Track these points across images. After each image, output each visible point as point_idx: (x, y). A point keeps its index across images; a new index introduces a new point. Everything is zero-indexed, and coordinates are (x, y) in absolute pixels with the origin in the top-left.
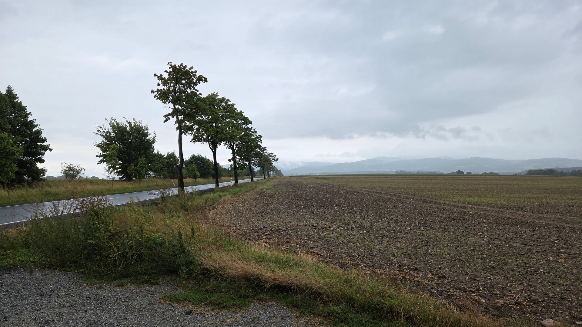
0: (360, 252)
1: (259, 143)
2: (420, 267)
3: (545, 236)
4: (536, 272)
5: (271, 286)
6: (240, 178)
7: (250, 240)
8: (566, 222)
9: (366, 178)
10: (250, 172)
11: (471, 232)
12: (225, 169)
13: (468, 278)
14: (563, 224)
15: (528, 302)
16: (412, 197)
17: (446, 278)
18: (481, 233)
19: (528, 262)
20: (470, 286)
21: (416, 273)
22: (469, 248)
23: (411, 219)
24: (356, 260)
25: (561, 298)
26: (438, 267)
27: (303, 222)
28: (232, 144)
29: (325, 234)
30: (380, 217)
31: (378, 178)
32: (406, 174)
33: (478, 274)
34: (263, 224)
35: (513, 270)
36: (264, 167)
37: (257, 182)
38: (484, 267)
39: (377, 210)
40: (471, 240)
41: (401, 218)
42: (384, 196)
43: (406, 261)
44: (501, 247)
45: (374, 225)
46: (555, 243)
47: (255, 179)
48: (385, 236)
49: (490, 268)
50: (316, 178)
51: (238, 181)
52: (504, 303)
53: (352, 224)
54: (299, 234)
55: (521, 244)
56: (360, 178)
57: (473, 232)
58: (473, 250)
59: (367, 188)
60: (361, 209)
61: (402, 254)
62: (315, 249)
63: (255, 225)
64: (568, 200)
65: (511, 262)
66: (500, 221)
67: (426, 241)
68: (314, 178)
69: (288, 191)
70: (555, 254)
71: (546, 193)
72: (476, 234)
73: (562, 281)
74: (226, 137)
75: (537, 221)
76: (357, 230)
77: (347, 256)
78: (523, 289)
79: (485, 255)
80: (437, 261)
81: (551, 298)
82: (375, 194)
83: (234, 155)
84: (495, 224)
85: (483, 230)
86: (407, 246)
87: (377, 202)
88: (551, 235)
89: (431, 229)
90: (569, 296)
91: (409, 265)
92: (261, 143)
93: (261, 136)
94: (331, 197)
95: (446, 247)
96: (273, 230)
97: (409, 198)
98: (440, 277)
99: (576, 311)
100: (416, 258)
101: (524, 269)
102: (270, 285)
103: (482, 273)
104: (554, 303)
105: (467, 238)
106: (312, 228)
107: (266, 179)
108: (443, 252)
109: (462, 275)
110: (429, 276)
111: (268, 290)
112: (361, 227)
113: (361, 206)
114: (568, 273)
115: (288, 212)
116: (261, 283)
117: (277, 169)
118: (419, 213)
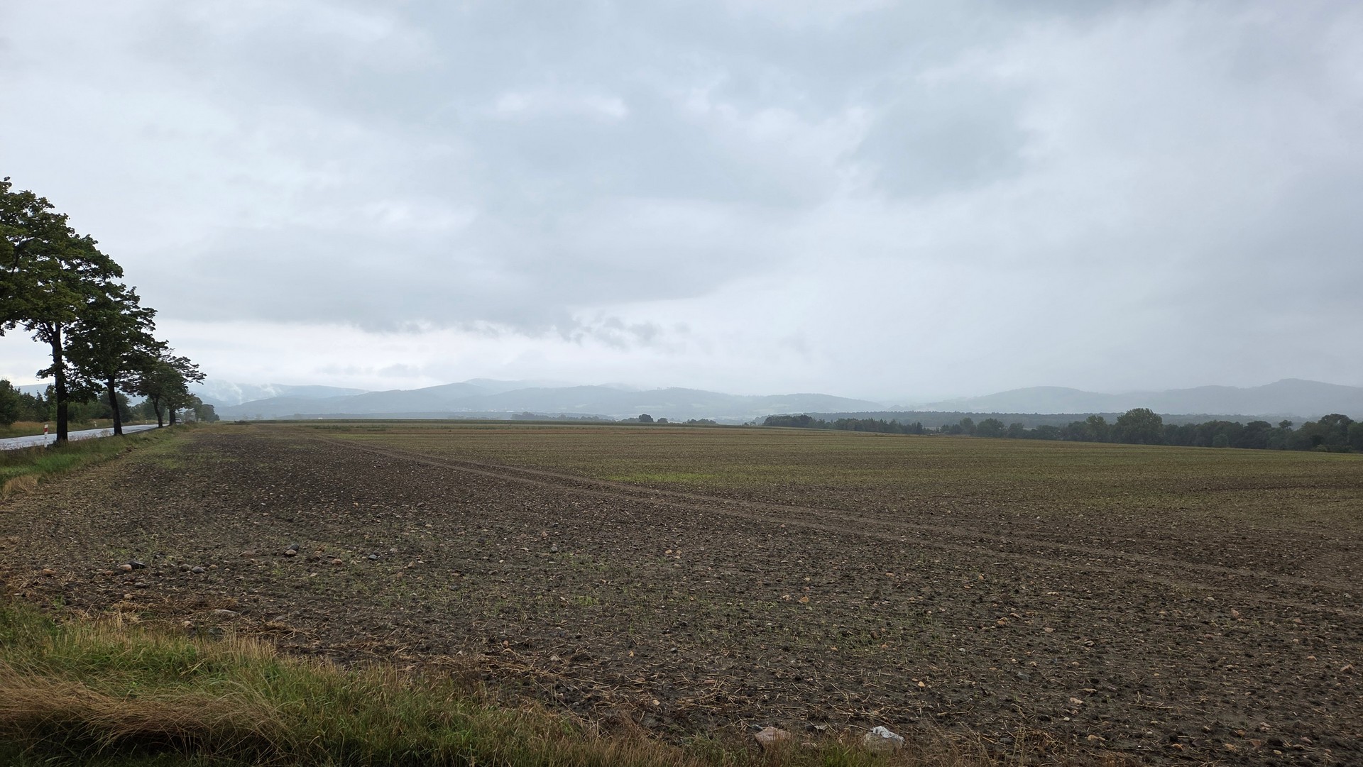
0: (400, 616)
1: (144, 330)
2: (536, 640)
3: (782, 552)
4: (759, 629)
5: (118, 739)
6: (80, 425)
7: (80, 605)
8: (819, 520)
9: (442, 428)
10: (110, 408)
11: (651, 550)
12: (28, 397)
13: (632, 655)
14: (814, 526)
15: (739, 693)
16: (541, 473)
17: (588, 659)
18: (671, 551)
19: (748, 609)
20: (635, 671)
21: (527, 655)
22: (644, 585)
23: (533, 526)
24: (387, 638)
25: (796, 678)
26: (574, 635)
27: (259, 546)
28: (54, 327)
29: (314, 575)
30: (463, 523)
31: (471, 428)
32: (536, 420)
33: (653, 643)
34: (133, 557)
35: (719, 628)
36: (158, 396)
37: (134, 438)
38: (666, 627)
39: (457, 506)
40: (650, 568)
41: (512, 525)
42: (480, 472)
43: (508, 627)
44: (704, 578)
45: (446, 545)
46: (797, 564)
47: (126, 429)
48: (468, 571)
49: (678, 627)
50: (312, 426)
51: (69, 434)
52: (695, 702)
53: (392, 545)
54: (240, 580)
55: (740, 571)
56: (428, 429)
57: (654, 550)
58: (652, 590)
59: (442, 453)
60: (420, 506)
61: (500, 611)
62: (279, 618)
63: (105, 561)
64: (826, 476)
65: (718, 610)
66: (709, 522)
67: (558, 575)
68: (307, 426)
69: (226, 464)
70: (795, 587)
71: (793, 464)
72: (660, 553)
73: (801, 643)
74: (30, 305)
75: (772, 520)
76: (400, 560)
77: (364, 629)
78: (731, 668)
79: (672, 600)
80: (574, 621)
81: (780, 679)
82: (458, 468)
83: (57, 357)
84: (699, 531)
85: (675, 544)
86: (514, 591)
87: (463, 487)
88: (793, 549)
89: (573, 548)
90: (809, 673)
91: (513, 638)
92: (153, 329)
93: (152, 311)
94: (346, 477)
95: (598, 586)
96: (161, 574)
97: (534, 477)
98: (576, 659)
99: (818, 703)
100: (531, 619)
101: (739, 623)
102: (115, 738)
103: (661, 641)
104: (784, 691)
105: (641, 564)
106: (280, 562)
107: (163, 430)
108: (589, 598)
109: (621, 648)
110: (552, 659)
111: (108, 751)
112: (414, 550)
113: (421, 498)
114: (812, 624)
115: (216, 521)
116: (87, 734)
117: (201, 402)
118: (553, 512)
